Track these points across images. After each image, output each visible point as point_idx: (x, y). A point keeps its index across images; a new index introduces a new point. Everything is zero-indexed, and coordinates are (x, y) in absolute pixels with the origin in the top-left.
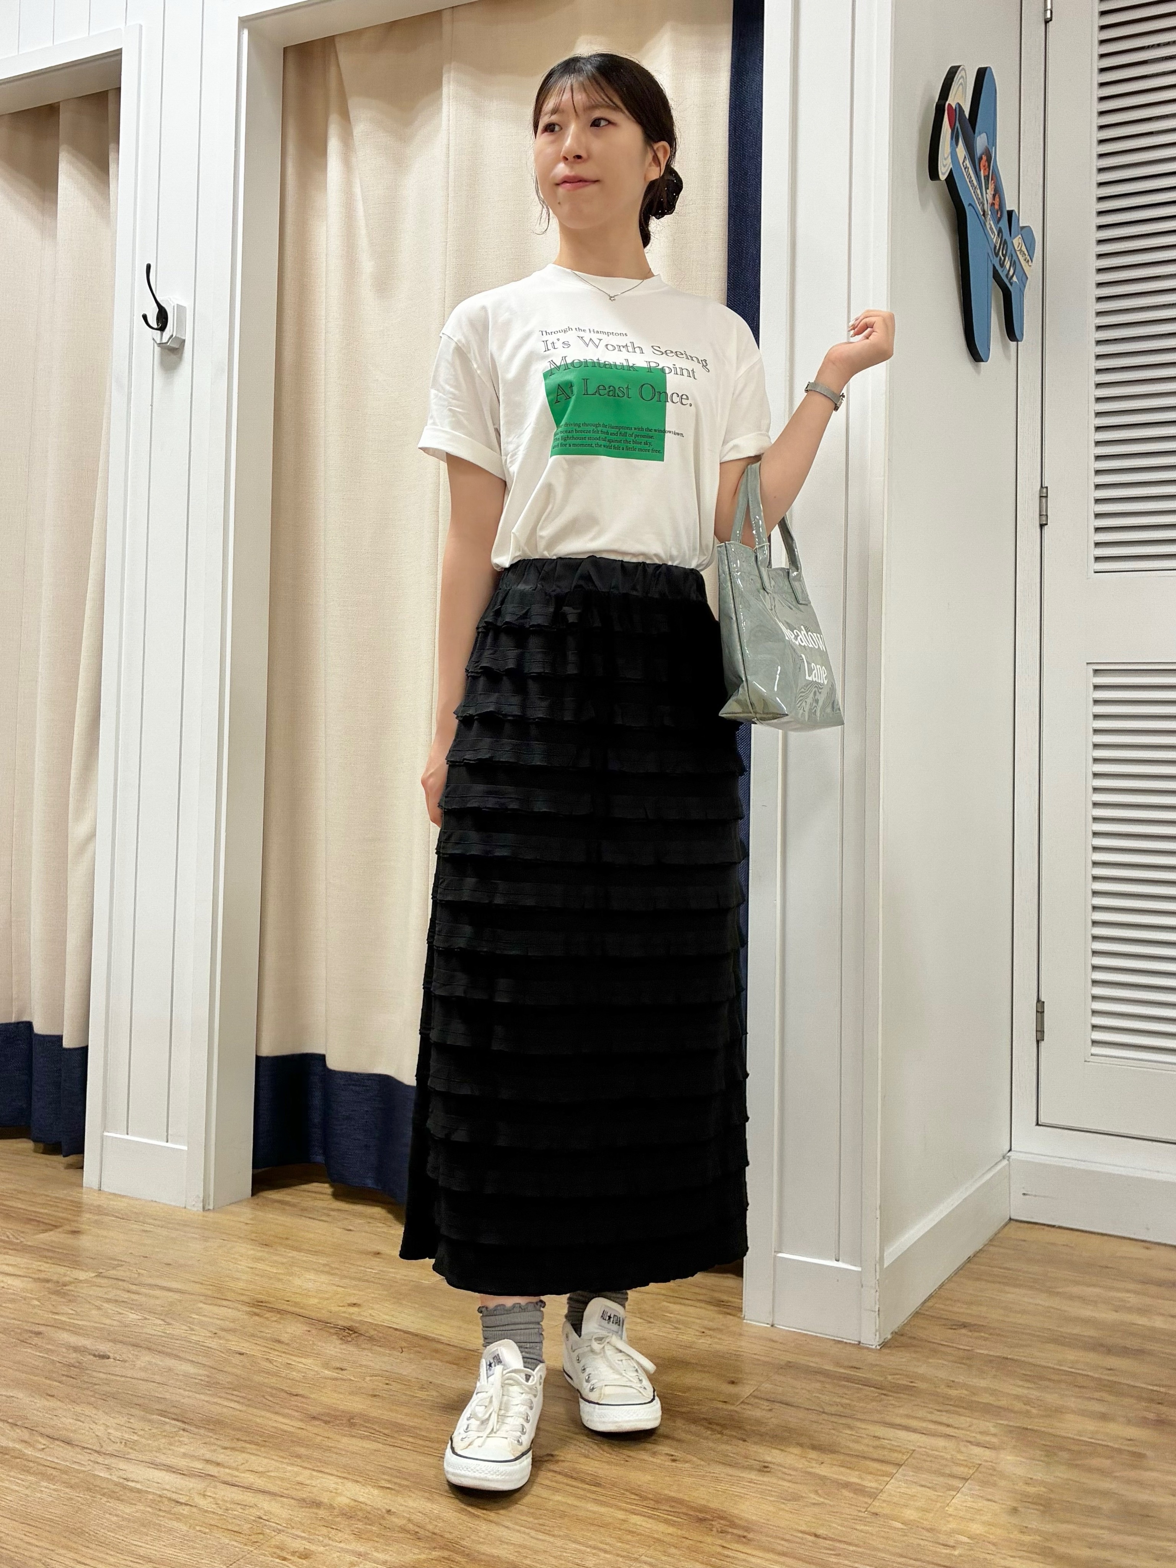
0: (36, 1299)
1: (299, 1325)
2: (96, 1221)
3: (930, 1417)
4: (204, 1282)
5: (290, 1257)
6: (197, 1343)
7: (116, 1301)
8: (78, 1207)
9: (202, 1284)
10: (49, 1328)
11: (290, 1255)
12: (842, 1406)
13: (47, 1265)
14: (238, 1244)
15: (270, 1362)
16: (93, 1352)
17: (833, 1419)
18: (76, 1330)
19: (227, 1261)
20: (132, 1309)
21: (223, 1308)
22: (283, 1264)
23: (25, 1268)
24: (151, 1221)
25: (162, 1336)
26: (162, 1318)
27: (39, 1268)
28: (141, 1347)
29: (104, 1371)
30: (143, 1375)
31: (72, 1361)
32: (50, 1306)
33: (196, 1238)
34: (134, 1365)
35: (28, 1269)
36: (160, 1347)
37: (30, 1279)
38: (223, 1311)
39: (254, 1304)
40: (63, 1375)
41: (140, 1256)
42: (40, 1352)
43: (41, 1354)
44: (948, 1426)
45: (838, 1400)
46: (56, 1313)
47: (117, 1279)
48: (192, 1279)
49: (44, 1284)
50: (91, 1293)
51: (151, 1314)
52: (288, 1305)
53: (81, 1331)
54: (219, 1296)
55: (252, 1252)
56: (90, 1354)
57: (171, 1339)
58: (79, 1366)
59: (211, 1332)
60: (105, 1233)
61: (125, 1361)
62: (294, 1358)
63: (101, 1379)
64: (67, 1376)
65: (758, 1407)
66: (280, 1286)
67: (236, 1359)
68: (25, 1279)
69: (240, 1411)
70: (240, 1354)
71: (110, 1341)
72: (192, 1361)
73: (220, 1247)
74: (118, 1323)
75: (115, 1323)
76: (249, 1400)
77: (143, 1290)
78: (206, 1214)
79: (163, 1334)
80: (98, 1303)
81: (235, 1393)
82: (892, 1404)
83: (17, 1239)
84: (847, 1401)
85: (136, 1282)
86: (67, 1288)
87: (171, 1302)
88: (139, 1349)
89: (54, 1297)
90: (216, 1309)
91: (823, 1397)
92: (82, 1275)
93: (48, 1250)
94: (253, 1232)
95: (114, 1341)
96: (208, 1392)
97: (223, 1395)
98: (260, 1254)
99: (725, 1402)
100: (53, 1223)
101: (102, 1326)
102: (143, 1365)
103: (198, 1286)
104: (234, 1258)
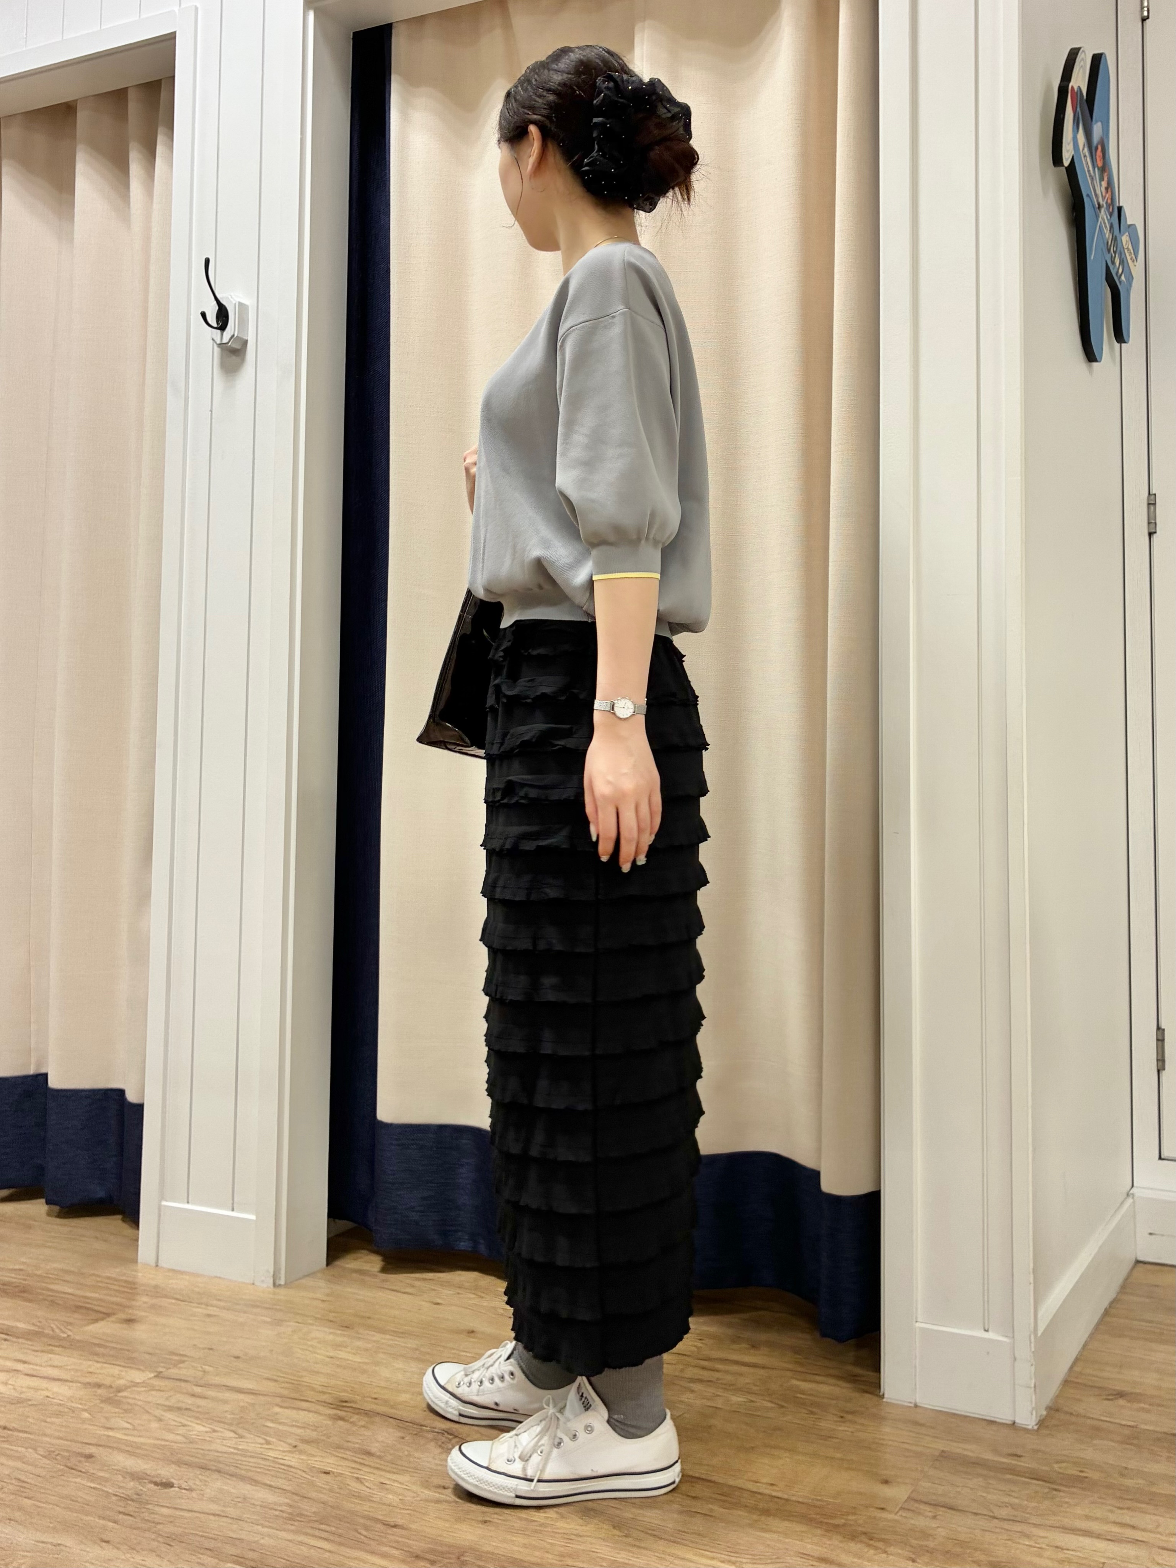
0: (85, 1410)
1: (391, 1430)
2: (153, 1307)
3: (1112, 1517)
4: (279, 1379)
5: (374, 1341)
6: (275, 1460)
7: (179, 1409)
8: (131, 1288)
9: (276, 1381)
10: (101, 1448)
11: (374, 1339)
12: (1013, 1508)
13: (99, 1365)
14: (315, 1327)
15: (362, 1483)
16: (154, 1479)
17: (1006, 1525)
18: (133, 1450)
19: (302, 1349)
20: (197, 1418)
21: (302, 1413)
22: (366, 1350)
23: (73, 1369)
24: (215, 1302)
25: (236, 1454)
26: (233, 1428)
27: (90, 1370)
28: (209, 1469)
29: (168, 1505)
30: (214, 1508)
31: (129, 1492)
32: (103, 1420)
33: (268, 1323)
34: (203, 1495)
35: (77, 1370)
36: (232, 1469)
37: (79, 1385)
38: (302, 1416)
39: (338, 1405)
40: (120, 1513)
41: (204, 1349)
42: (92, 1481)
43: (93, 1485)
44: (1133, 1527)
45: (1007, 1499)
46: (110, 1429)
47: (180, 1380)
48: (266, 1375)
49: (94, 1390)
50: (150, 1399)
51: (222, 1425)
52: (377, 1404)
53: (138, 1451)
54: (296, 1396)
55: (331, 1337)
56: (151, 1482)
57: (246, 1456)
58: (138, 1499)
59: (290, 1444)
60: (162, 1320)
61: (190, 1490)
62: (389, 1476)
63: (165, 1516)
64: (125, 1514)
65: (919, 1513)
66: (363, 1378)
67: (321, 1481)
68: (74, 1385)
69: (330, 1551)
70: (325, 1473)
71: (173, 1463)
72: (271, 1486)
73: (294, 1332)
74: (183, 1439)
75: (179, 1438)
76: (340, 1536)
77: (211, 1393)
78: (277, 1290)
79: (235, 1451)
80: (158, 1412)
81: (323, 1527)
82: (1067, 1503)
83: (64, 1332)
84: (1017, 1501)
85: (202, 1382)
86: (120, 1394)
87: (243, 1407)
88: (209, 1472)
89: (107, 1407)
90: (293, 1414)
91: (989, 1496)
92: (138, 1376)
93: (99, 1345)
94: (330, 1311)
95: (179, 1463)
96: (293, 1528)
97: (309, 1531)
98: (340, 1339)
99: (882, 1509)
100: (104, 1310)
101: (163, 1443)
102: (213, 1493)
103: (272, 1384)
104: (312, 1346)
